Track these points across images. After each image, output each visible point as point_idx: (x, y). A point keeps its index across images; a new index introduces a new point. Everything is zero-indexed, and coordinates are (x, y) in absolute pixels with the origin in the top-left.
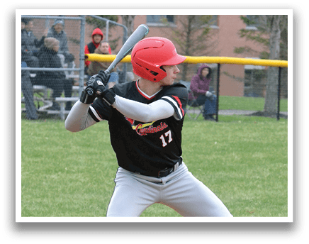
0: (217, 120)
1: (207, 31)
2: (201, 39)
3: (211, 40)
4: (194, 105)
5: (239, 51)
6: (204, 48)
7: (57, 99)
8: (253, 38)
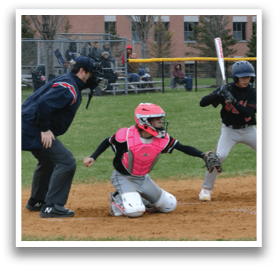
0: (196, 91)
1: (169, 45)
2: (166, 48)
3: (172, 49)
4: (181, 84)
5: (187, 54)
6: (168, 53)
7: (111, 84)
8: (195, 47)
